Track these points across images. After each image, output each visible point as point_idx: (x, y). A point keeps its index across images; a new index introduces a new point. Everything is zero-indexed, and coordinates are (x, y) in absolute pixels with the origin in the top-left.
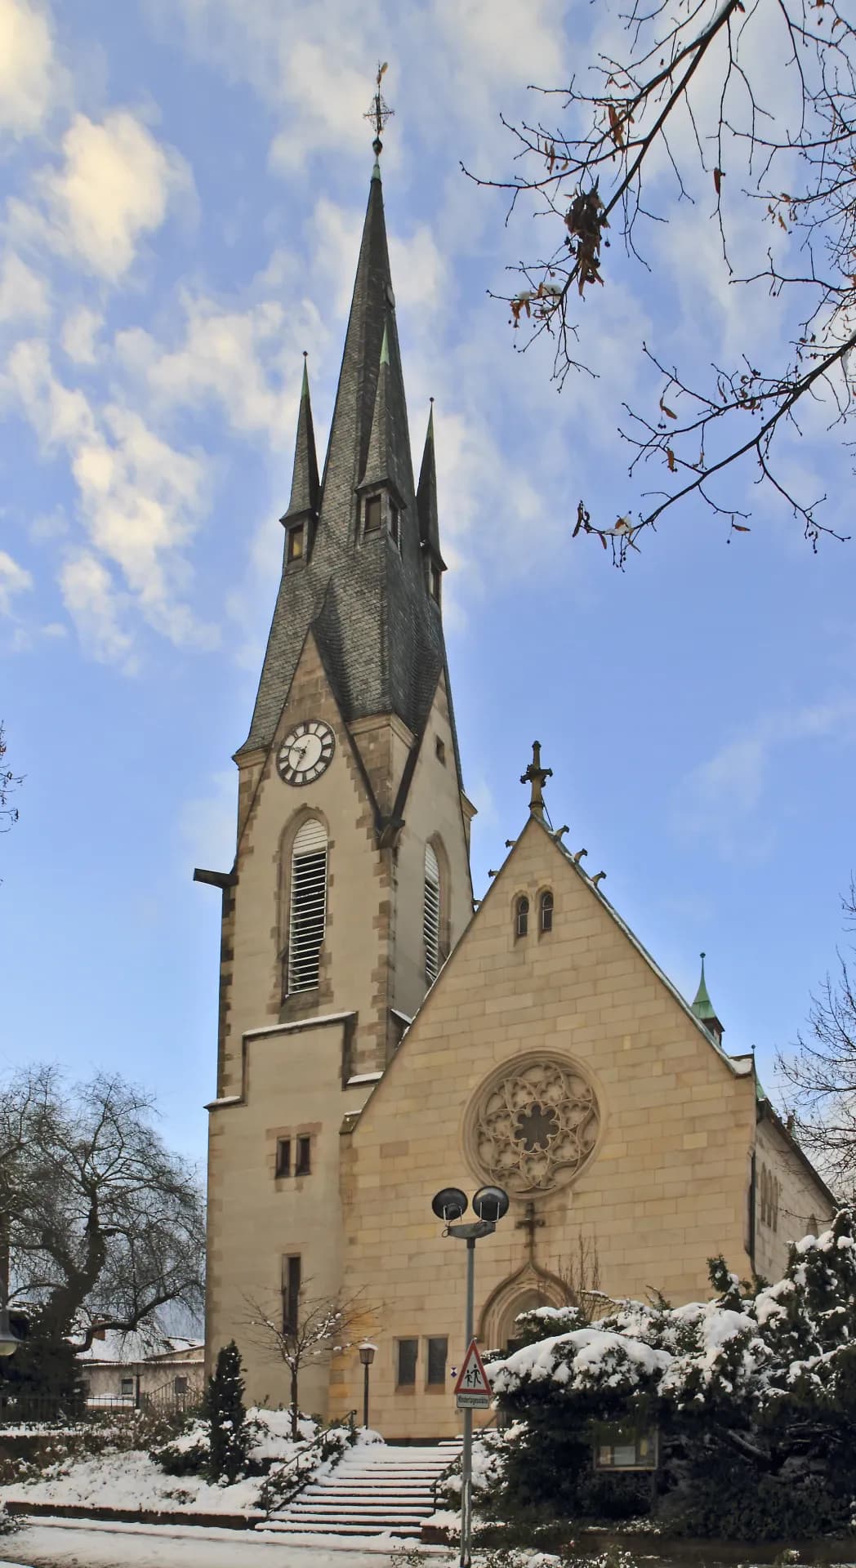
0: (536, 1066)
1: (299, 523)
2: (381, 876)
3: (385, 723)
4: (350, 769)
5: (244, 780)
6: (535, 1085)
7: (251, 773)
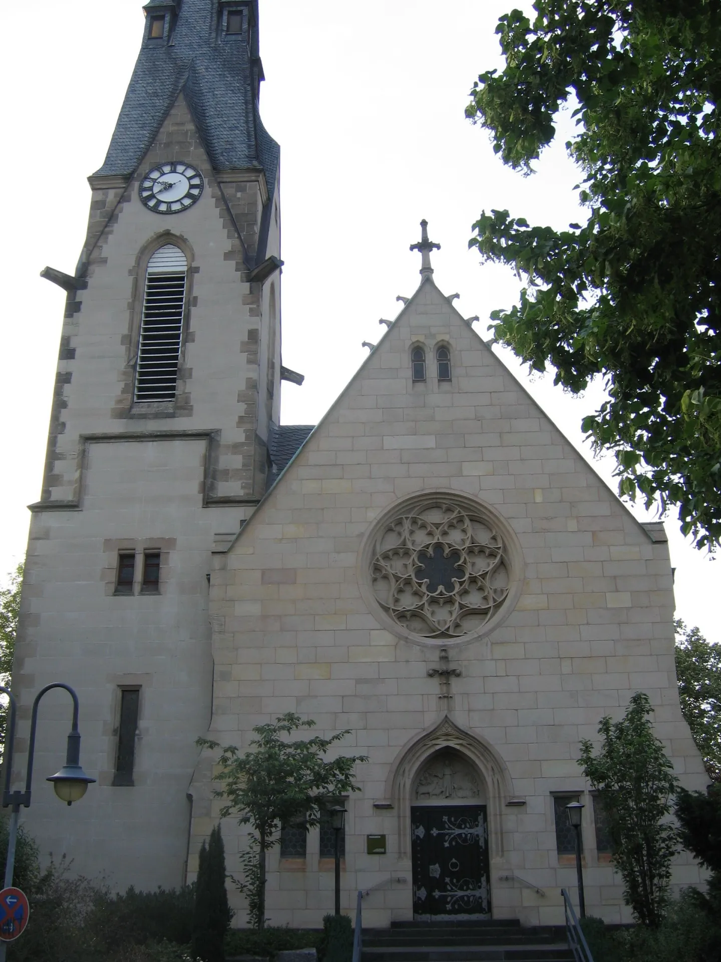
0: (437, 506)
1: (162, 13)
2: (252, 306)
3: (253, 178)
4: (218, 209)
5: (98, 199)
6: (437, 526)
7: (106, 195)
